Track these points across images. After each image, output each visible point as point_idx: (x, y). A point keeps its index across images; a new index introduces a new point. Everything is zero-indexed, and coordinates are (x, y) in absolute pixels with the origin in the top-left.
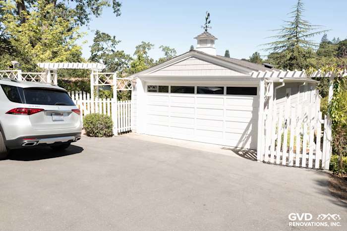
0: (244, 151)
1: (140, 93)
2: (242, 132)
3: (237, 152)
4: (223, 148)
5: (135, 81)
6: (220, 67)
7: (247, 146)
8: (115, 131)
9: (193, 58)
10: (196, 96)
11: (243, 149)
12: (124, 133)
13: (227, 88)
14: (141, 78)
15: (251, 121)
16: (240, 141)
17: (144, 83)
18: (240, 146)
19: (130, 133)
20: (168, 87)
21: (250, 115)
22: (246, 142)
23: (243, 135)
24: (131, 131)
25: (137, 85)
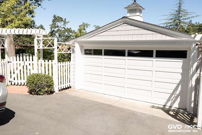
0: (173, 111)
1: (78, 55)
2: (171, 92)
3: (167, 112)
4: (153, 107)
5: (74, 45)
6: (151, 32)
7: (176, 105)
8: (56, 89)
9: (125, 25)
10: (126, 58)
11: (172, 108)
12: (64, 89)
13: (157, 51)
14: (78, 43)
15: (180, 82)
16: (168, 100)
17: (81, 47)
18: (169, 104)
19: (69, 89)
20: (102, 50)
21: (180, 77)
22: (174, 102)
23: (172, 95)
24: (70, 87)
25: (76, 49)
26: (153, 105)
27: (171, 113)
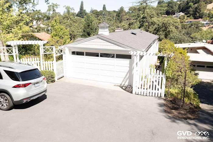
0: (125, 87)
1: (67, 55)
2: (124, 77)
3: (122, 87)
4: (115, 85)
5: (64, 49)
6: (112, 44)
7: (127, 84)
8: (56, 79)
9: (98, 39)
10: (99, 58)
11: (125, 85)
13: (116, 55)
15: (128, 72)
16: (123, 81)
17: (70, 50)
18: (123, 83)
19: (63, 78)
21: (128, 69)
22: (126, 82)
23: (125, 78)
26: (115, 84)
27: (124, 88)
